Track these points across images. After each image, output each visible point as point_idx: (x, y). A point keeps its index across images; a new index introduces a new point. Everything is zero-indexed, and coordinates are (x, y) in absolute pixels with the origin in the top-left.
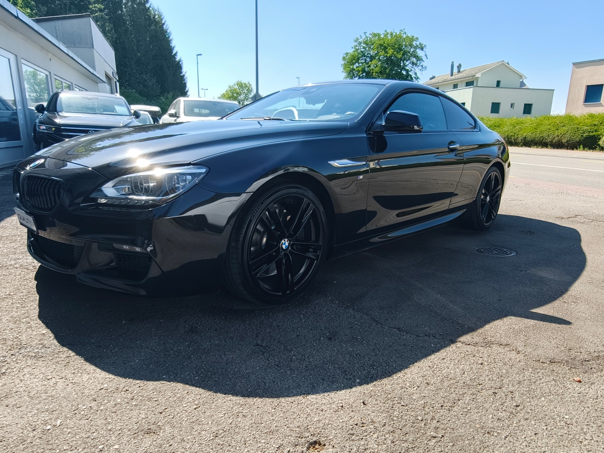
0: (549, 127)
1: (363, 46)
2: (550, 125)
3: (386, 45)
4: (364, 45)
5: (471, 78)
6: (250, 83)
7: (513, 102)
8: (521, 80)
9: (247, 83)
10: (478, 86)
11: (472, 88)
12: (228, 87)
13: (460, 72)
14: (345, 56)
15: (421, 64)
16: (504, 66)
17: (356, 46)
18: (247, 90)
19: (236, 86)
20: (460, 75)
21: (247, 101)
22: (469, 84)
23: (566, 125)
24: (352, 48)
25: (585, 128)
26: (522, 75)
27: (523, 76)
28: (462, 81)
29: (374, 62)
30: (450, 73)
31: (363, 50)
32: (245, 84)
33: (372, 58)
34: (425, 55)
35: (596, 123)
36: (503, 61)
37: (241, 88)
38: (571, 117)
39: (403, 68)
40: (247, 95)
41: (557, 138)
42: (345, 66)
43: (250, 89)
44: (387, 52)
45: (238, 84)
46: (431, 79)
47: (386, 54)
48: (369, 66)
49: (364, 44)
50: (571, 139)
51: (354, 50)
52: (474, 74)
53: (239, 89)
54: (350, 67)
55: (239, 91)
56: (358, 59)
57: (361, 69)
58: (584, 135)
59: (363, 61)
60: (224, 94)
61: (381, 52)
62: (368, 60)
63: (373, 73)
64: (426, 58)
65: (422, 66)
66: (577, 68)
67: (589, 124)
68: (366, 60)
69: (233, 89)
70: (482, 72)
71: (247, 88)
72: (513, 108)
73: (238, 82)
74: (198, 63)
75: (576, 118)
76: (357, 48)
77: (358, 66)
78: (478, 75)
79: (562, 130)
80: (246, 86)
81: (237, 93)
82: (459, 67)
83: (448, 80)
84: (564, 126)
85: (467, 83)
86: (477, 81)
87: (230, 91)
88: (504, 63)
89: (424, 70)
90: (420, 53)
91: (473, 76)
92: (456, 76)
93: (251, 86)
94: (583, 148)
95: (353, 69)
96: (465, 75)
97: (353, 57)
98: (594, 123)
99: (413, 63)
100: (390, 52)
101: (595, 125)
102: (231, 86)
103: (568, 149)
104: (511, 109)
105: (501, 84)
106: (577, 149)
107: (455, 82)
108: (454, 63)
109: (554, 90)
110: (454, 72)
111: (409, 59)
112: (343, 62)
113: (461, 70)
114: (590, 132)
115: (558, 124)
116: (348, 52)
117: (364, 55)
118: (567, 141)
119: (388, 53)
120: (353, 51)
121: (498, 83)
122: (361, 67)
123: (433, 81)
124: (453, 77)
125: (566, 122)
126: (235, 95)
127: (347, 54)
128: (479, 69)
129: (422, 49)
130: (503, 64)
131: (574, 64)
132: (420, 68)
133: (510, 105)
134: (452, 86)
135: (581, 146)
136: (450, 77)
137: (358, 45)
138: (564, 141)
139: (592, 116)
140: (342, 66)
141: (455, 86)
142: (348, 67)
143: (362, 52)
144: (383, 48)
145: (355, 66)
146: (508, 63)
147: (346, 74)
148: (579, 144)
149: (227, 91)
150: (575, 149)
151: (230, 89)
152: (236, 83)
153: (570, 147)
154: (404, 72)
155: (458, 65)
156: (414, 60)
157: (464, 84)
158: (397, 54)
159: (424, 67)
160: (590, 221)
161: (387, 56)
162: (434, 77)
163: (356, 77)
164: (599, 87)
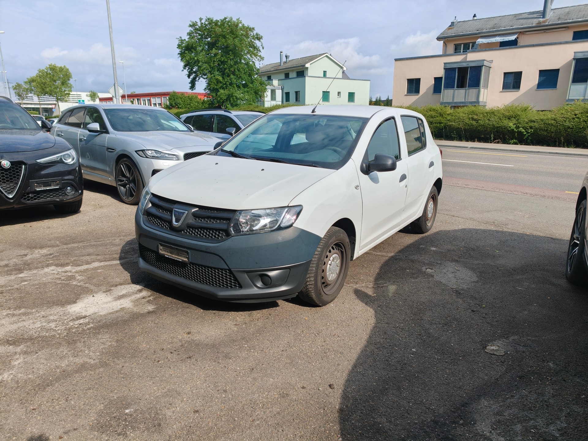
7: (339, 91)
10: (309, 75)
14: (180, 43)
17: (192, 33)
28: (293, 70)
37: (56, 72)
39: (242, 57)
51: (189, 36)
64: (262, 48)
66: (398, 63)
70: (310, 63)
72: (340, 96)
85: (298, 72)
86: (307, 71)
91: (303, 66)
92: (287, 65)
96: (295, 64)
105: (328, 75)
107: (286, 71)
108: (283, 53)
121: (325, 73)
127: (182, 41)
129: (258, 39)
131: (396, 60)
132: (258, 57)
133: (337, 94)
134: (283, 75)
141: (287, 76)
155: (286, 55)
156: (252, 49)
157: (295, 74)
159: (261, 57)
164: (418, 81)
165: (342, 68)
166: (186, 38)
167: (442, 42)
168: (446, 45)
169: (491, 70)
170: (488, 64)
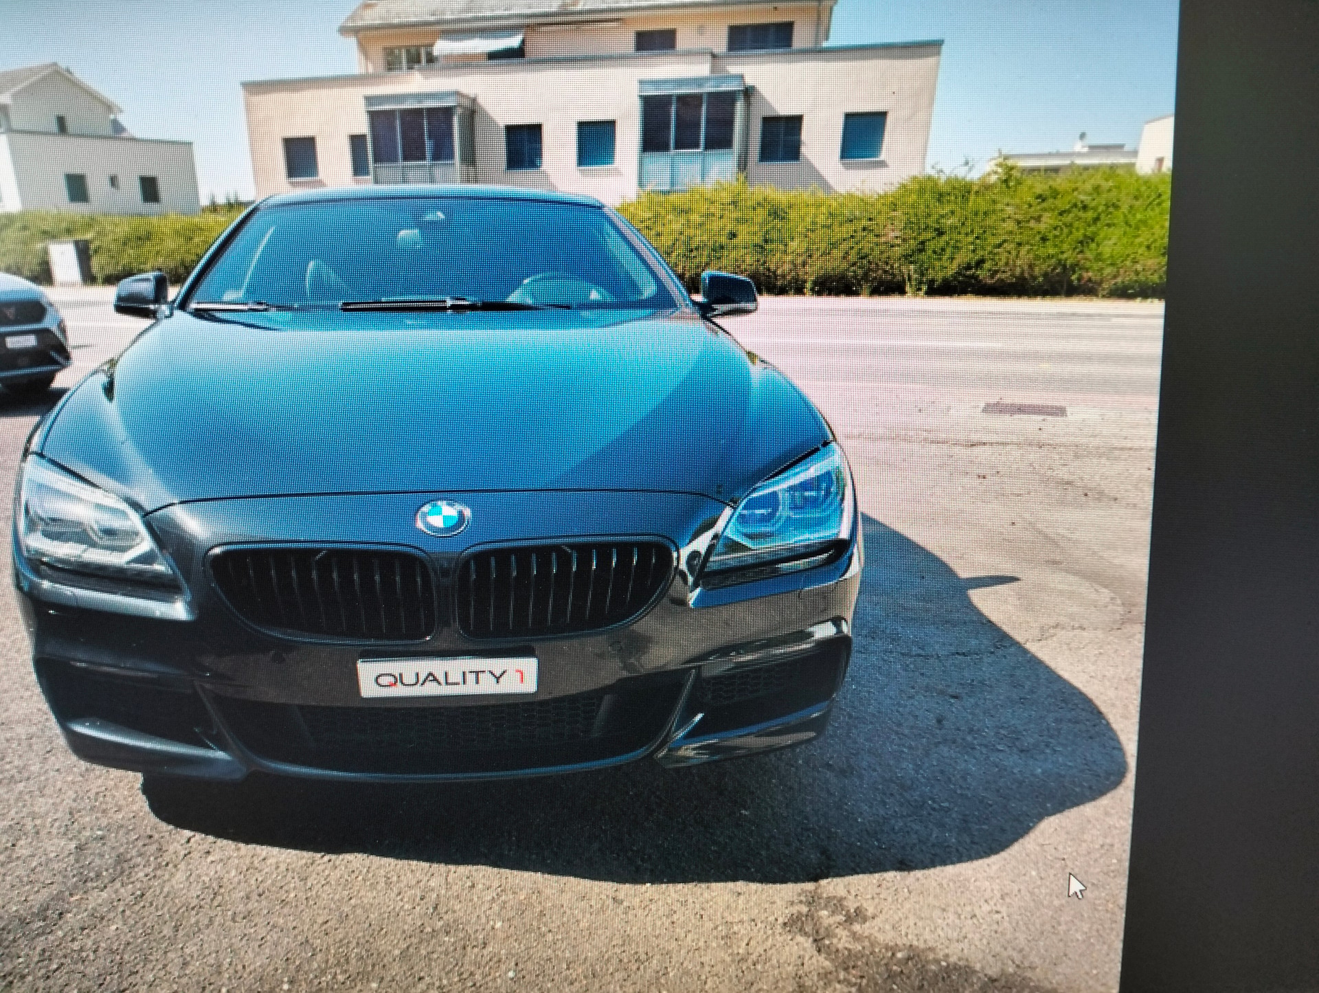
7: (112, 173)
8: (112, 117)
10: (14, 128)
16: (60, 76)
26: (110, 103)
27: (114, 107)
36: (55, 64)
66: (251, 95)
70: (12, 91)
72: (118, 189)
78: (5, 99)
86: (7, 116)
88: (60, 70)
104: (114, 189)
105: (70, 126)
121: (61, 121)
130: (56, 71)
146: (68, 70)
164: (308, 144)
165: (109, 107)
167: (351, 41)
168: (363, 47)
169: (477, 119)
170: (466, 103)
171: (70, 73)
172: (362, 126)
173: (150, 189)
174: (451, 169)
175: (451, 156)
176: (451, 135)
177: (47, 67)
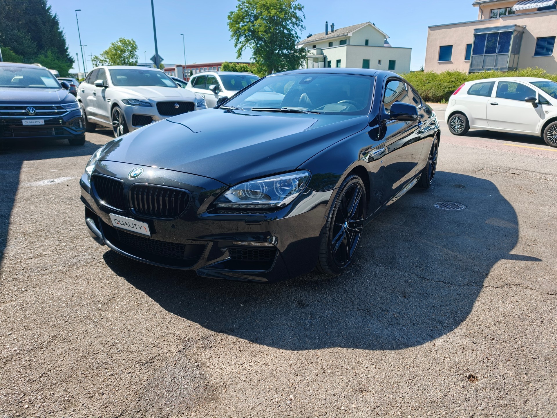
0: (417, 83)
1: (246, 6)
2: (417, 81)
3: (269, 5)
4: (248, 5)
5: (344, 37)
6: (134, 40)
7: (380, 59)
8: (385, 39)
9: (130, 40)
10: (351, 44)
11: (346, 47)
12: (111, 44)
13: (333, 31)
14: (230, 15)
15: (301, 24)
16: (370, 26)
17: (240, 5)
18: (132, 47)
19: (120, 43)
20: (333, 34)
21: (132, 58)
22: (343, 42)
23: (430, 82)
24: (237, 7)
25: (446, 84)
26: (385, 35)
27: (387, 36)
28: (336, 40)
29: (259, 21)
30: (325, 31)
31: (247, 9)
32: (128, 41)
33: (256, 18)
34: (304, 16)
35: (454, 80)
36: (370, 22)
37: (125, 45)
38: (433, 74)
39: (285, 28)
40: (132, 52)
41: (424, 93)
42: (231, 25)
43: (135, 46)
44: (269, 12)
45: (121, 41)
46: (308, 37)
47: (269, 14)
48: (254, 26)
49: (247, 3)
50: (435, 94)
51: (238, 8)
52: (346, 34)
53: (123, 46)
54: (236, 26)
55: (122, 48)
56: (243, 18)
57: (247, 28)
58: (446, 90)
59: (247, 20)
60: (106, 51)
61: (264, 12)
62: (252, 18)
63: (258, 32)
64: (304, 18)
65: (302, 26)
66: (431, 31)
67: (448, 81)
68: (250, 19)
69: (116, 46)
70: (353, 32)
71: (131, 45)
72: (381, 65)
73: (121, 39)
74: (77, 19)
75: (437, 75)
76: (241, 7)
77: (243, 24)
78: (350, 35)
79: (428, 86)
80: (130, 43)
81: (121, 51)
82: (333, 26)
83: (324, 38)
84: (428, 83)
85: (340, 41)
86: (349, 40)
87: (113, 48)
88: (371, 24)
89: (303, 30)
90: (299, 13)
91: (346, 35)
92: (331, 35)
93: (135, 42)
94: (445, 101)
95: (239, 28)
96: (338, 34)
97: (238, 16)
98: (452, 80)
99: (293, 23)
100: (273, 12)
101: (453, 82)
102: (114, 43)
103: (433, 102)
104: (379, 65)
105: (370, 43)
106: (440, 102)
107: (330, 40)
108: (328, 23)
109: (412, 48)
110: (328, 31)
111: (290, 19)
112: (229, 21)
113: (334, 29)
114: (450, 87)
115: (424, 81)
116: (233, 11)
117: (248, 15)
118: (432, 96)
119: (271, 13)
120: (237, 10)
121: (367, 41)
122: (247, 26)
123: (310, 38)
124: (328, 36)
125: (430, 79)
126: (119, 52)
127: (232, 13)
128: (351, 29)
129: (300, 9)
130: (369, 24)
131: (430, 27)
132: (300, 27)
133: (378, 62)
134: (328, 44)
135: (444, 100)
136: (325, 36)
137: (242, 4)
138: (430, 95)
139: (449, 74)
140: (228, 25)
141: (331, 45)
142: (234, 26)
143: (246, 11)
144: (265, 7)
145: (241, 25)
146: (374, 24)
147: (232, 33)
148: (441, 98)
149: (110, 48)
150: (439, 102)
151: (113, 46)
152: (119, 40)
153: (435, 100)
154: (285, 31)
155: (331, 25)
156: (294, 20)
157: (338, 42)
158: (280, 14)
159: (303, 27)
160: (495, 172)
161: (270, 16)
162: (310, 36)
163: (243, 36)
164: (450, 48)
165: (385, 36)
166: (236, 10)
167: (477, 8)
168: (482, 10)
169: (524, 35)
170: (520, 29)
171: (374, 25)
172: (471, 41)
173: (392, 65)
174: (506, 57)
175: (508, 51)
176: (509, 42)
177: (366, 23)
